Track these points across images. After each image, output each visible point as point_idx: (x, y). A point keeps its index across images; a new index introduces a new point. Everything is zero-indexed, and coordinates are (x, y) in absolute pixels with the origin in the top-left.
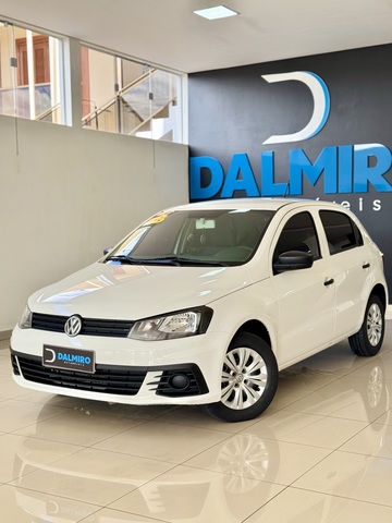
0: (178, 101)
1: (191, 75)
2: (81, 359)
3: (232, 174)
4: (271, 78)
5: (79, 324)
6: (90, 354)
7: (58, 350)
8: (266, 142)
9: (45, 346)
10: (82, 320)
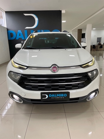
0: (3, 17)
1: (6, 12)
3: (18, 35)
4: (25, 15)
8: (26, 28)
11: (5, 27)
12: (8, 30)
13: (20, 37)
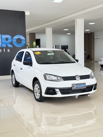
2: (83, 85)
5: (79, 77)
6: (85, 84)
7: (76, 84)
9: (73, 84)
10: (80, 76)
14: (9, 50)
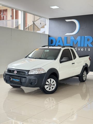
1: (50, 19)
11: (47, 34)
12: (49, 36)
13: (59, 44)
14: (89, 50)
